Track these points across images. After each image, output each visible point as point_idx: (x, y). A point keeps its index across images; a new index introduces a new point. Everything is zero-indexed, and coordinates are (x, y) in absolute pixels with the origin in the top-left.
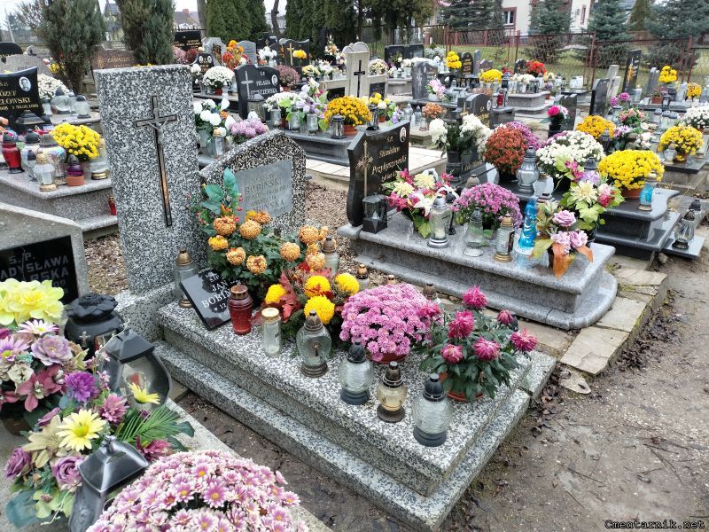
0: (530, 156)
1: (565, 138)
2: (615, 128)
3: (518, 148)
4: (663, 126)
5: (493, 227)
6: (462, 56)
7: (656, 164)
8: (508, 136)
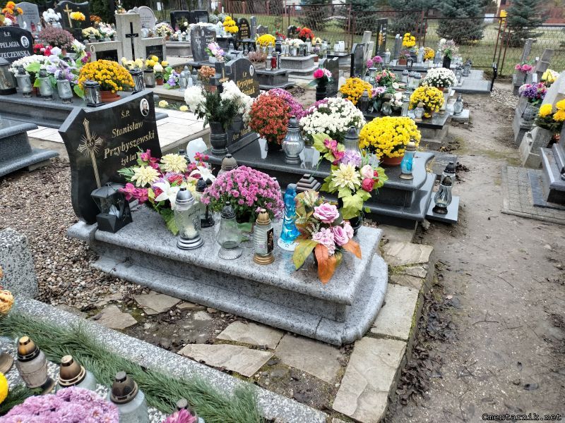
0: (293, 126)
1: (326, 106)
2: (372, 89)
3: (282, 117)
4: (411, 85)
5: (251, 219)
6: (239, 21)
7: (413, 130)
8: (270, 104)
